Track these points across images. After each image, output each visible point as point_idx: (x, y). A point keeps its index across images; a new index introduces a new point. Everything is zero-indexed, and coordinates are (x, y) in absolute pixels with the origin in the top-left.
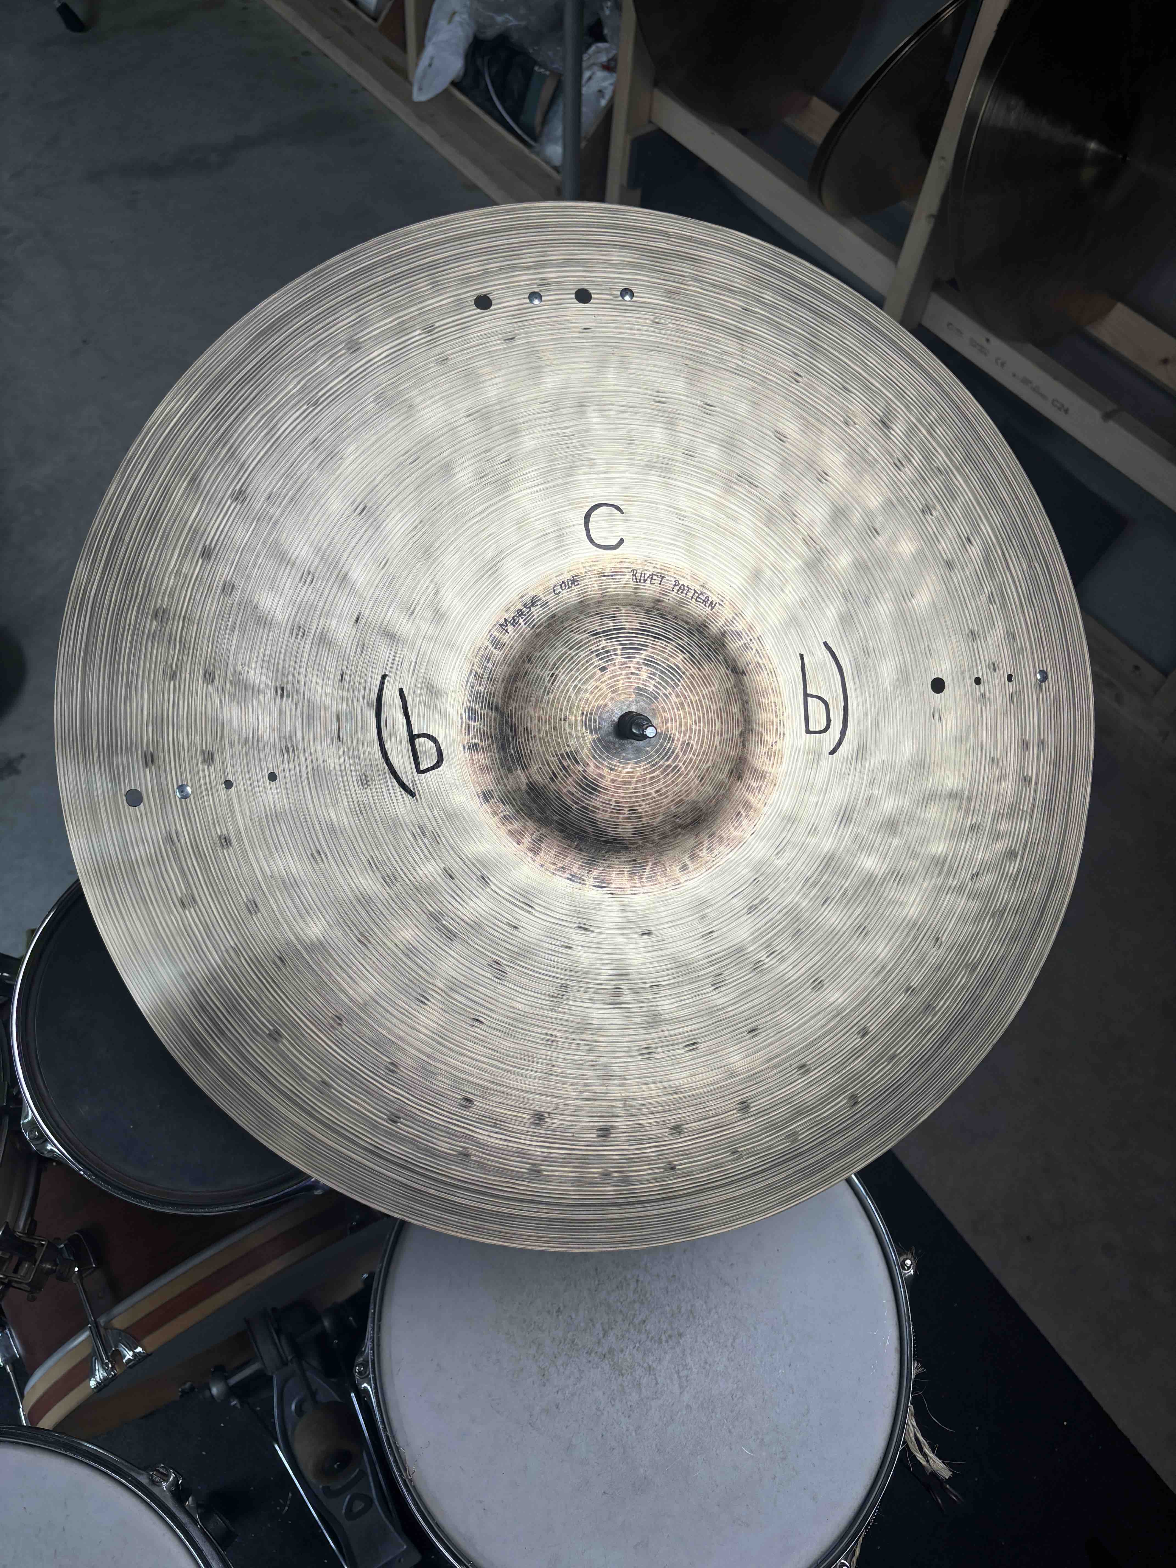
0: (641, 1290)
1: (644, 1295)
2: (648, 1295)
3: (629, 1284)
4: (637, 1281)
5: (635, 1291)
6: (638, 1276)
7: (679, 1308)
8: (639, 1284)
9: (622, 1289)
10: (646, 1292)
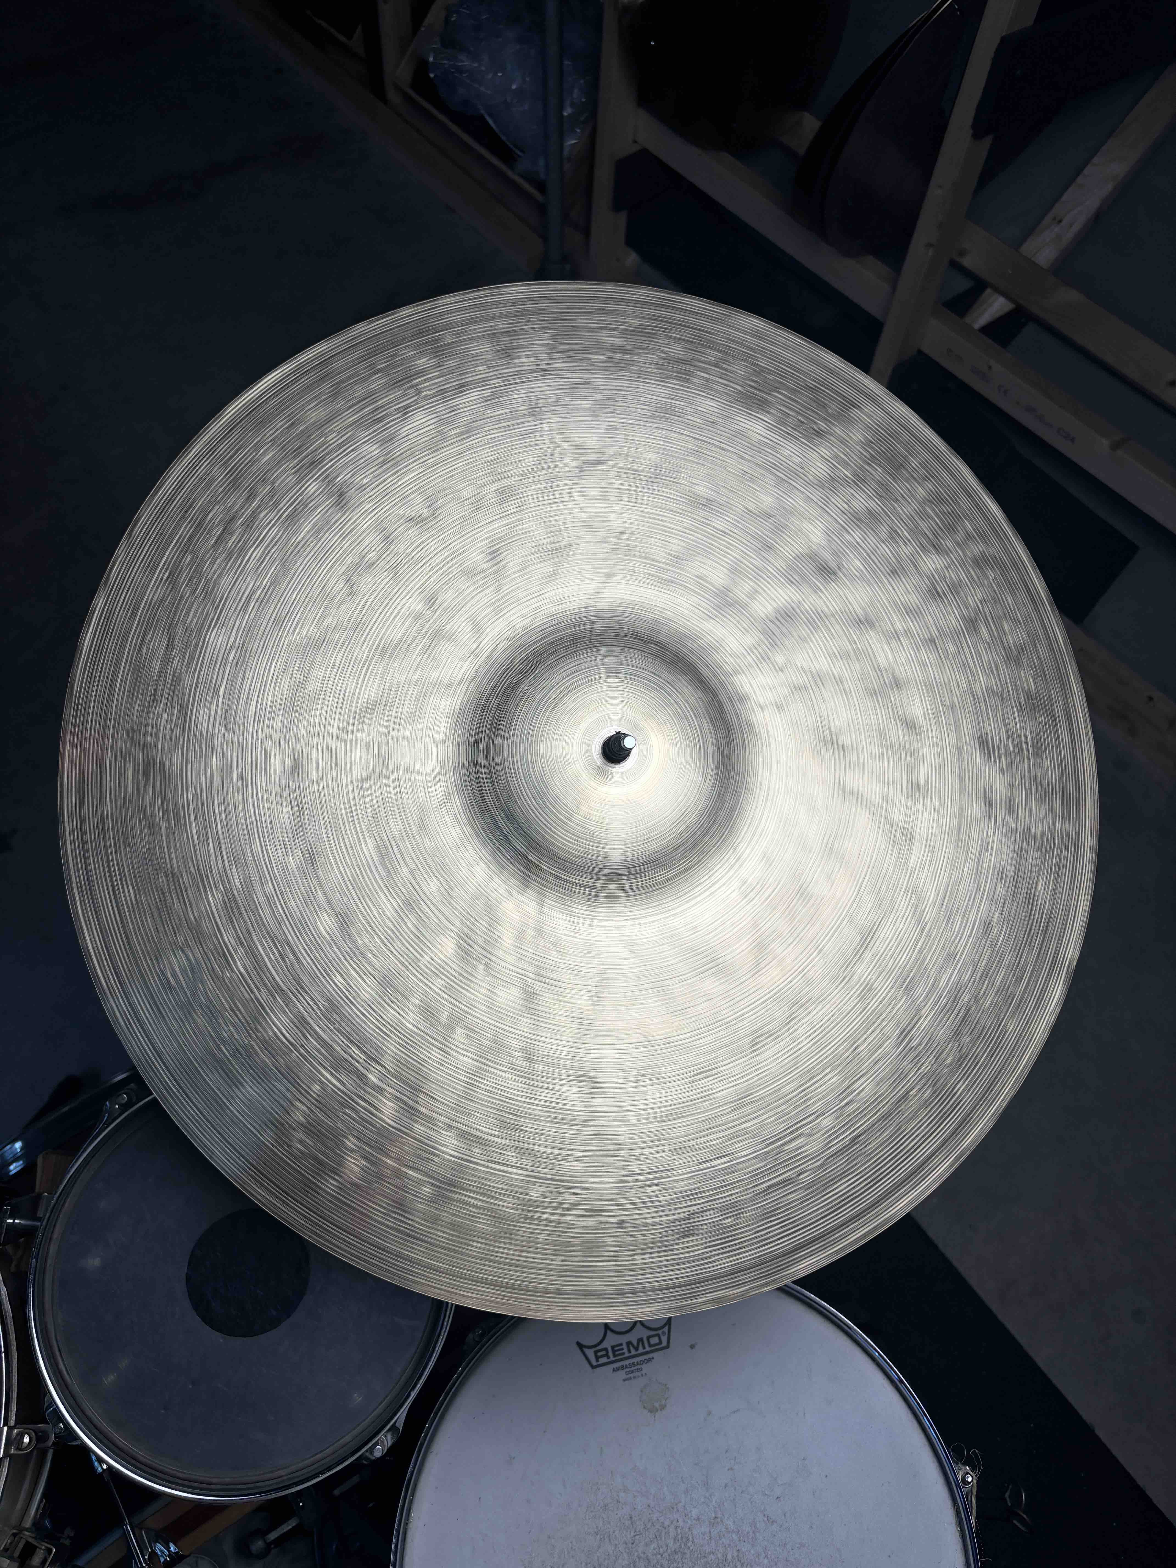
0: (682, 1538)
1: (686, 1544)
2: (690, 1543)
3: (668, 1533)
4: (676, 1527)
5: (675, 1539)
6: (678, 1521)
7: (725, 1556)
8: (679, 1531)
9: (661, 1539)
10: (688, 1540)
